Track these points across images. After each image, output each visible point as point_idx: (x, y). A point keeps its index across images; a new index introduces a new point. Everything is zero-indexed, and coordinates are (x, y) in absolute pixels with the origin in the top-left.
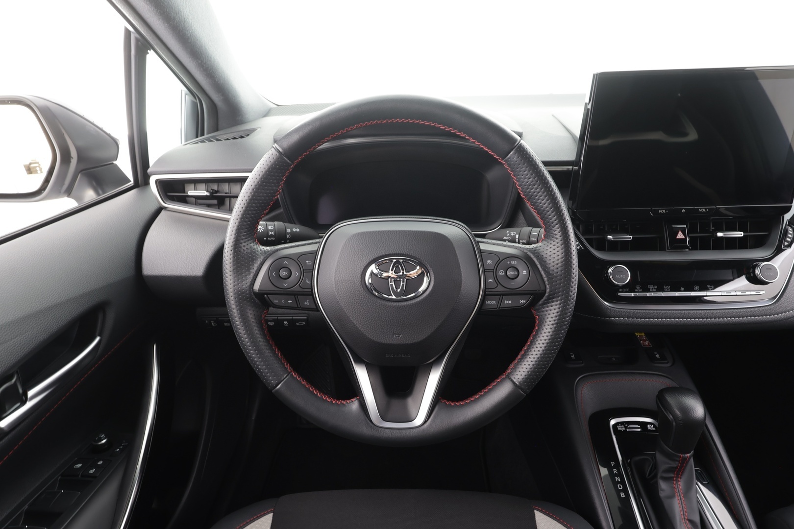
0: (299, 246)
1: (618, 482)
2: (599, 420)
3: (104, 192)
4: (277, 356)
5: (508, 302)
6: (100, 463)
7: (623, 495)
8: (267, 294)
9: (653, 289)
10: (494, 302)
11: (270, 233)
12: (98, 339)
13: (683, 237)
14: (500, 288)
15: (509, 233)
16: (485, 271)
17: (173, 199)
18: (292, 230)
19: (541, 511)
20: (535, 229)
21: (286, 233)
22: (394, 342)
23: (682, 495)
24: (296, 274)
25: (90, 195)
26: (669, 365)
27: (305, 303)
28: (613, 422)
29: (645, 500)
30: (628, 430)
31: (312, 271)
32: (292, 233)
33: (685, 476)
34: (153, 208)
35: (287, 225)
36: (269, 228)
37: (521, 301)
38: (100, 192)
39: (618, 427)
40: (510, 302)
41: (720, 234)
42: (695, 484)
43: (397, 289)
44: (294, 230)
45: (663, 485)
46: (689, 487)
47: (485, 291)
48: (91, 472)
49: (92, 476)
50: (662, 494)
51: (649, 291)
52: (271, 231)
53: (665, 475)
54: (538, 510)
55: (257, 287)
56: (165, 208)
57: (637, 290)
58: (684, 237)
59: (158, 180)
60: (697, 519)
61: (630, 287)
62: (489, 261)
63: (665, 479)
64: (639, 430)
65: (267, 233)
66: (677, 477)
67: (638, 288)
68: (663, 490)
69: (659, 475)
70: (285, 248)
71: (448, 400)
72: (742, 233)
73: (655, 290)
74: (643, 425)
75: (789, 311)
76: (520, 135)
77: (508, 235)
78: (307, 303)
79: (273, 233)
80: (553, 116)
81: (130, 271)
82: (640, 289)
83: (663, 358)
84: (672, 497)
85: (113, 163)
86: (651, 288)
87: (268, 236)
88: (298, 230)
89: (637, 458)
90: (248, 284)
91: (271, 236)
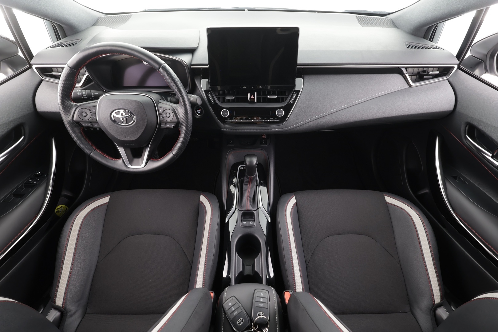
0: (93, 103)
3: (17, 70)
4: (89, 144)
5: (168, 126)
6: (38, 180)
8: (80, 122)
10: (164, 126)
11: (84, 95)
12: (23, 137)
13: (253, 98)
14: (165, 121)
16: (159, 114)
17: (47, 76)
18: (94, 94)
19: (203, 195)
21: (91, 95)
22: (126, 140)
23: (249, 189)
24: (89, 115)
25: (10, 72)
28: (240, 166)
30: (244, 169)
31: (95, 113)
32: (94, 95)
33: (252, 184)
34: (38, 80)
35: (92, 91)
36: (83, 93)
37: (172, 125)
38: (15, 70)
39: (241, 168)
41: (269, 97)
44: (95, 93)
47: (160, 122)
48: (35, 182)
49: (35, 184)
52: (84, 94)
54: (201, 195)
55: (75, 119)
56: (44, 80)
57: (231, 119)
59: (36, 67)
60: (252, 196)
62: (161, 110)
65: (83, 95)
66: (250, 184)
69: (244, 183)
70: (87, 104)
72: (276, 96)
73: (240, 119)
78: (95, 125)
79: (85, 95)
81: (32, 110)
82: (233, 119)
84: (246, 190)
85: (17, 55)
86: (238, 118)
87: (83, 97)
88: (97, 93)
90: (71, 118)
91: (85, 96)
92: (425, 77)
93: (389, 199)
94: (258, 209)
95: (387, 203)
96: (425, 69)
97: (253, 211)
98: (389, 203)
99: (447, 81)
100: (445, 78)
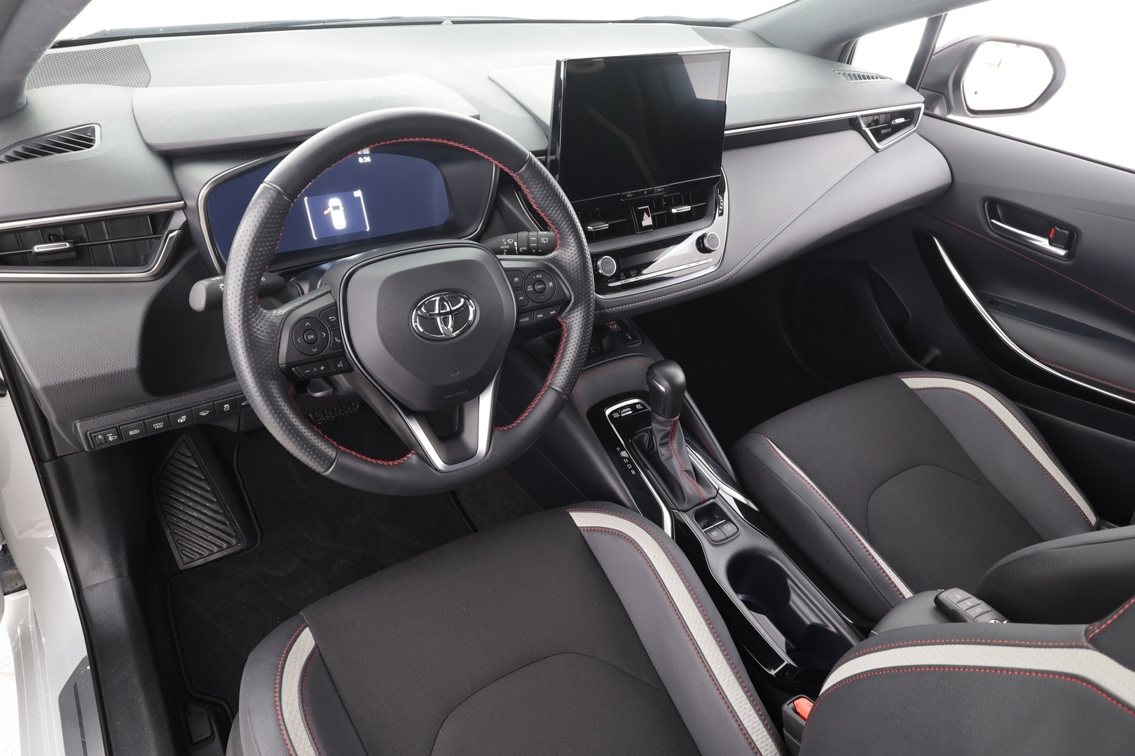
1: (627, 463)
2: (596, 414)
5: (540, 316)
7: (633, 472)
8: (296, 366)
9: (633, 274)
10: (528, 319)
14: (531, 304)
15: (506, 241)
16: (514, 289)
19: (575, 511)
20: (531, 234)
22: (453, 381)
23: (677, 453)
24: (322, 335)
26: (640, 343)
27: (339, 366)
28: (608, 412)
29: (652, 471)
30: (622, 415)
31: (339, 328)
33: (676, 438)
37: (551, 313)
39: (614, 415)
40: (542, 315)
41: (674, 211)
42: (684, 445)
43: (447, 327)
45: (663, 451)
46: (680, 447)
47: (519, 310)
50: (663, 458)
51: (630, 277)
53: (663, 441)
54: (572, 511)
55: (282, 361)
57: (620, 279)
60: (690, 468)
61: (616, 277)
62: (516, 279)
63: (662, 445)
64: (630, 412)
66: (671, 441)
67: (622, 275)
68: (663, 455)
69: (657, 444)
71: (501, 427)
72: (689, 207)
73: (636, 275)
74: (632, 406)
75: (729, 272)
76: (478, 117)
77: (505, 243)
78: (340, 365)
80: (490, 79)
82: (622, 277)
83: (634, 338)
84: (671, 457)
89: (636, 437)
92: (883, 131)
93: (915, 382)
94: (718, 492)
95: (914, 390)
96: (876, 118)
97: (712, 501)
98: (917, 390)
99: (915, 134)
100: (912, 129)
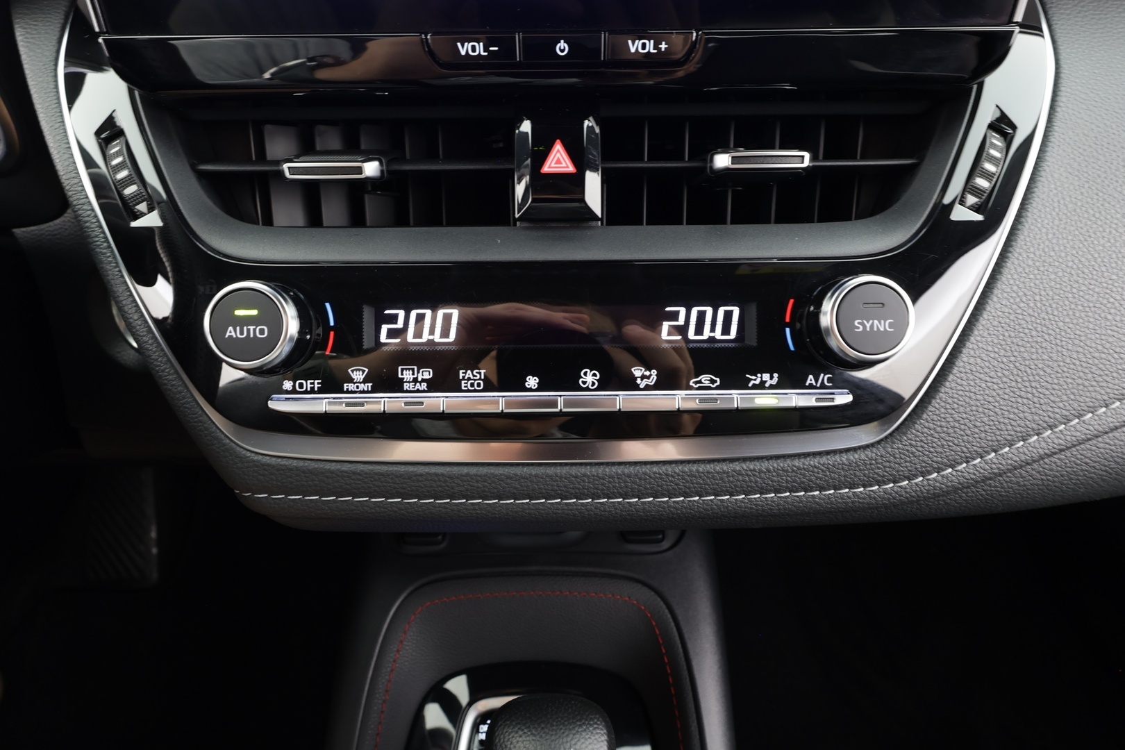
9: (415, 380)
13: (567, 166)
57: (351, 387)
58: (571, 169)
67: (358, 376)
72: (807, 155)
73: (424, 386)
75: (939, 470)
82: (364, 382)
86: (407, 376)
